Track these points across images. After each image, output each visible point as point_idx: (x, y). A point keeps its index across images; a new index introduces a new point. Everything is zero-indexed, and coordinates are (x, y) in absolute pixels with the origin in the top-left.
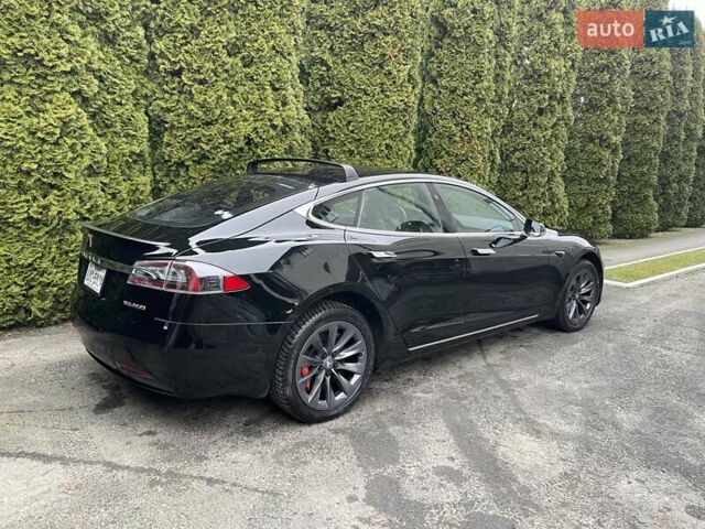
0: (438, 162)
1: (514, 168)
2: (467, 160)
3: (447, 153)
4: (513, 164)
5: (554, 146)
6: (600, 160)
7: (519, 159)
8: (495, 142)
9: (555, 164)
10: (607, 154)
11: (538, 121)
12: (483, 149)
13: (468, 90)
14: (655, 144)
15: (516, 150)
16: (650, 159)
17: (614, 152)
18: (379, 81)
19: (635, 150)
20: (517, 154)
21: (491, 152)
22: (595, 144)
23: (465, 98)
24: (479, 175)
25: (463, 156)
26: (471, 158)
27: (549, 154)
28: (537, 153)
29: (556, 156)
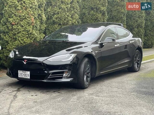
0: (11, 20)
2: (26, 18)
3: (15, 15)
4: (54, 21)
5: (73, 12)
7: (56, 18)
8: (41, 10)
9: (74, 21)
10: (100, 15)
12: (34, 13)
14: (123, 11)
15: (54, 14)
16: (122, 18)
17: (103, 14)
19: (114, 13)
21: (39, 15)
22: (94, 11)
24: (33, 26)
25: (23, 16)
26: (28, 17)
27: (71, 16)
28: (64, 15)
29: (74, 17)
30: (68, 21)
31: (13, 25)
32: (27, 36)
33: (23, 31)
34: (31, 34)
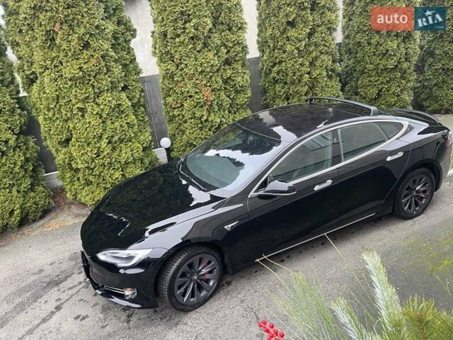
0: (170, 100)
1: (276, 81)
5: (314, 54)
6: (387, 51)
9: (318, 71)
10: (395, 44)
11: (289, 35)
13: (179, 31)
17: (407, 38)
18: (54, 55)
20: (275, 69)
23: (177, 40)
25: (188, 92)
26: (196, 93)
27: (308, 63)
28: (293, 65)
29: (318, 63)
30: (301, 76)
31: (175, 108)
32: (200, 125)
33: (192, 118)
34: (206, 120)
